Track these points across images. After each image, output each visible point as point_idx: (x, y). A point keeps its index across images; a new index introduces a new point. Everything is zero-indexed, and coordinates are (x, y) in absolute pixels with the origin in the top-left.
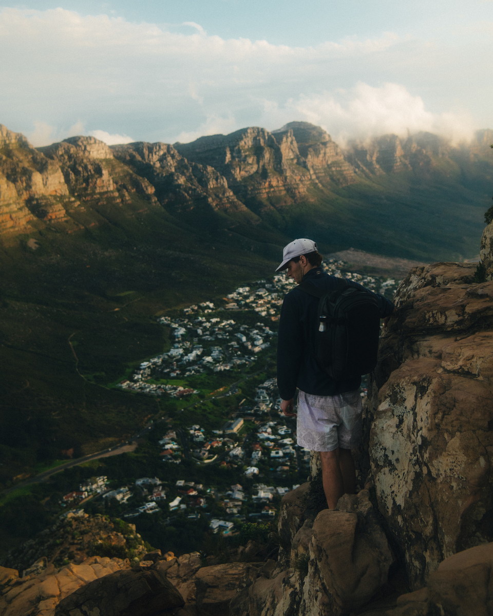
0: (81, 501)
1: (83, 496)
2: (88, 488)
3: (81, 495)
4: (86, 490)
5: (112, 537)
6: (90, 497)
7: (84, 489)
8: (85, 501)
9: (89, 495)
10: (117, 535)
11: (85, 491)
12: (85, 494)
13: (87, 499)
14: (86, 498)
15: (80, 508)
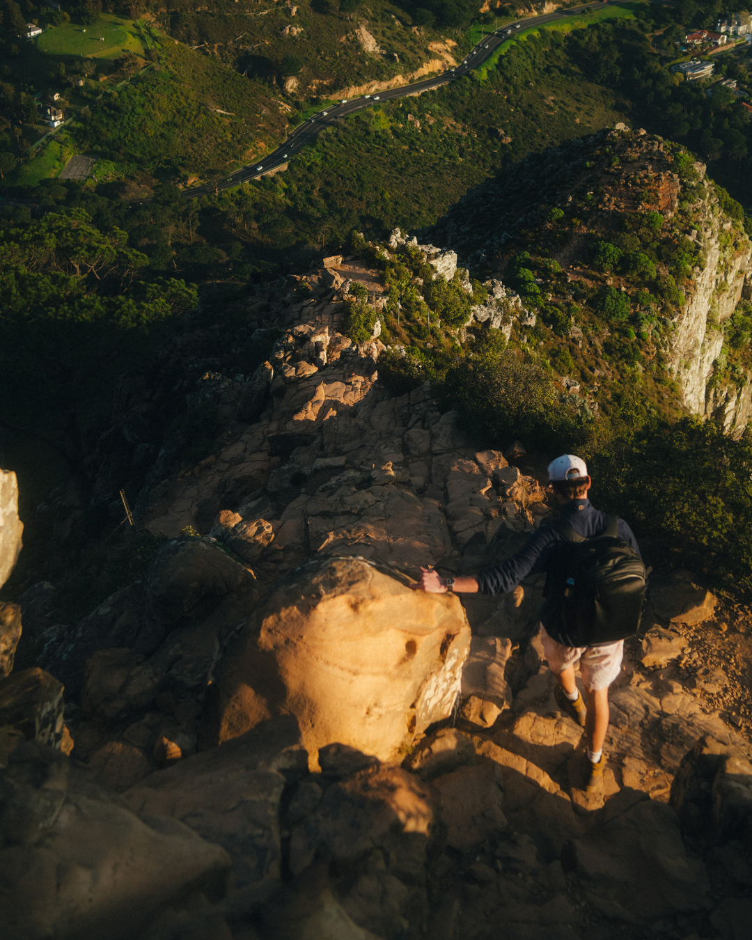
0: (711, 49)
1: (720, 42)
2: (731, 29)
3: (717, 39)
4: (727, 33)
5: (663, 178)
6: (729, 46)
7: (723, 29)
8: (719, 50)
9: (728, 42)
10: (671, 176)
11: (723, 34)
12: (723, 38)
13: (725, 48)
14: (722, 45)
15: (709, 61)
